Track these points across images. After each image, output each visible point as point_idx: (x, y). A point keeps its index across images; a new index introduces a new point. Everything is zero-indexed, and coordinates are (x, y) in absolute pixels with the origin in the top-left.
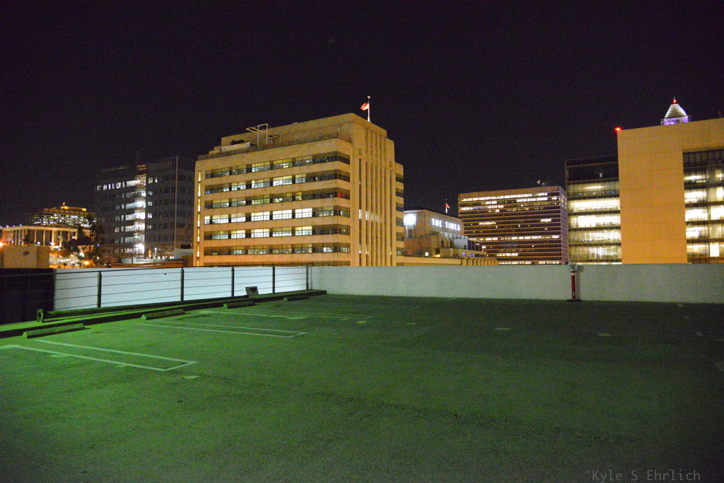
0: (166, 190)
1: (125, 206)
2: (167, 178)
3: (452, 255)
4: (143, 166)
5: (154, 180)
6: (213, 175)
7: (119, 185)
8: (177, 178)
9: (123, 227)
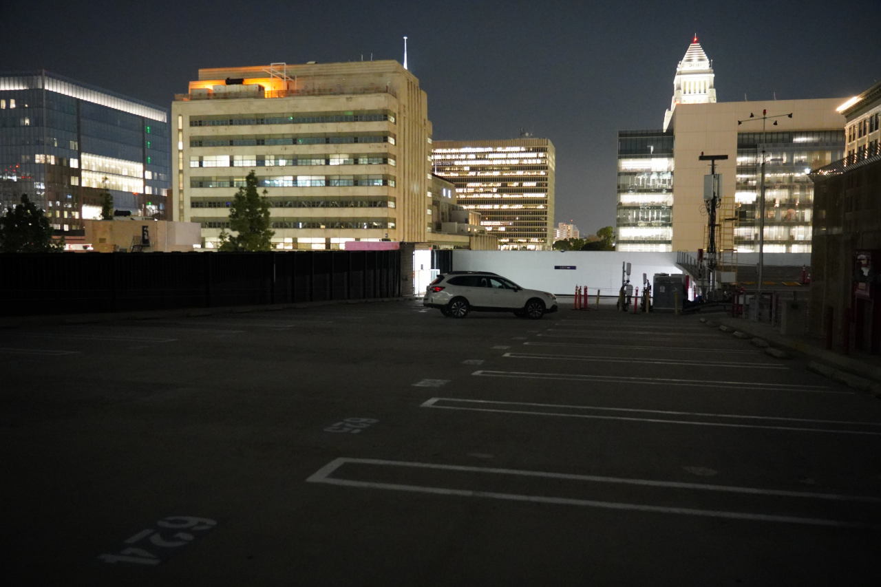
3: (456, 231)
6: (200, 122)
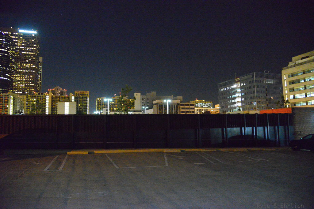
0: (250, 88)
1: (231, 96)
2: (250, 82)
4: (239, 78)
5: (244, 84)
6: (292, 75)
7: (228, 88)
8: (255, 81)
9: (231, 105)
